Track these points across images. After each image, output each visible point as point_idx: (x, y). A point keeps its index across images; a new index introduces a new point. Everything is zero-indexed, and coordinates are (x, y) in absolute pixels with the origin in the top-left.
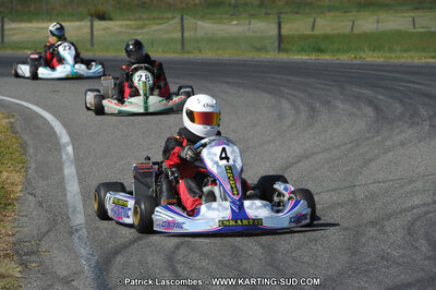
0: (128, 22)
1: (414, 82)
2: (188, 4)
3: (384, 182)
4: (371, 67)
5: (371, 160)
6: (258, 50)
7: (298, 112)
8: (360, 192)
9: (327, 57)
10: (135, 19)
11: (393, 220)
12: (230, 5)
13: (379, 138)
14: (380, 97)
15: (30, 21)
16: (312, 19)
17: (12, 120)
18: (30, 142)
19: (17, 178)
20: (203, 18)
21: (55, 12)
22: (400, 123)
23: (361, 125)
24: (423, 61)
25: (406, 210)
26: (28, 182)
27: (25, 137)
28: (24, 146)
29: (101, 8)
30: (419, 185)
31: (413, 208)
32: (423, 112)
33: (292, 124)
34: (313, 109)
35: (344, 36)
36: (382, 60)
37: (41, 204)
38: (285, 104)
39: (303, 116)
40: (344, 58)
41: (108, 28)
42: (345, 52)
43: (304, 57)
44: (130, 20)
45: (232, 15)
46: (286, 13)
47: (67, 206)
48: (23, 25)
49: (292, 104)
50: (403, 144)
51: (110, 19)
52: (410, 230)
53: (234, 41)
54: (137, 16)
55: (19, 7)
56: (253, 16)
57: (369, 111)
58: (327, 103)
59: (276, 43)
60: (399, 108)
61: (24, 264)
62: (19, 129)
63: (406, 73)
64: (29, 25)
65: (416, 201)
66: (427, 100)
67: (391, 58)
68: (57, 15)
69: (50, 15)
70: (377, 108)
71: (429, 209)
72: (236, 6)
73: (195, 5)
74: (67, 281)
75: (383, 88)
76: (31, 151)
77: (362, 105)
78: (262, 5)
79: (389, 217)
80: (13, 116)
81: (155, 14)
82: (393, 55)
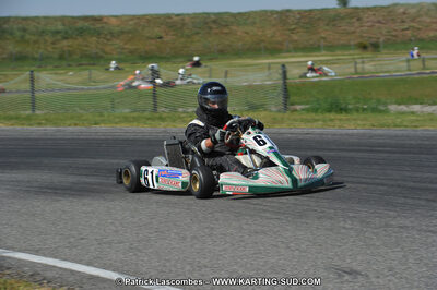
12: (35, 59)
45: (40, 67)
72: (41, 60)
73: (4, 59)
78: (61, 57)
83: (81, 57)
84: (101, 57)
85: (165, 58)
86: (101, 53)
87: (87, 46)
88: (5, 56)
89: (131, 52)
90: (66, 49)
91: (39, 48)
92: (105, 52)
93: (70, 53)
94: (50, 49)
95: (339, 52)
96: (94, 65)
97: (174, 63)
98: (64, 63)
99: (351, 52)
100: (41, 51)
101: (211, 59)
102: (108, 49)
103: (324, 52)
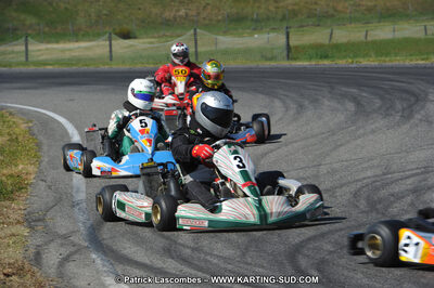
0: (153, 40)
1: (398, 81)
2: (211, 20)
3: (346, 161)
4: (365, 69)
5: (341, 145)
6: (267, 59)
7: (287, 109)
8: (323, 170)
9: (326, 62)
10: (159, 37)
11: (344, 188)
12: (252, 20)
13: (353, 128)
14: (364, 94)
15: (57, 42)
16: (329, 31)
17: (31, 125)
18: (45, 141)
19: (31, 169)
20: (225, 33)
21: (82, 33)
22: (375, 115)
23: (341, 117)
24: (414, 62)
25: (357, 181)
26: (40, 171)
27: (41, 138)
28: (39, 145)
29: (126, 27)
30: (375, 162)
31: (364, 178)
32: (399, 106)
33: (281, 119)
34: (301, 107)
35: (353, 44)
36: (376, 63)
37: (50, 187)
38: (277, 103)
39: (292, 112)
40: (342, 63)
41: (131, 46)
42: (345, 57)
43: (306, 63)
44: (155, 37)
45: (255, 29)
46: (308, 25)
47: (72, 188)
48: (49, 46)
49: (284, 102)
50: (373, 132)
51: (135, 38)
52: (356, 195)
53: (247, 52)
54: (161, 33)
55: (47, 29)
56: (274, 29)
57: (351, 106)
58: (315, 101)
59: (285, 53)
60: (378, 102)
61: (31, 227)
62: (36, 132)
63: (394, 73)
64: (55, 46)
65: (369, 173)
66: (404, 96)
67: (385, 61)
68: (83, 35)
69: (77, 35)
70: (358, 104)
71: (378, 179)
73: (219, 21)
74: (65, 237)
75: (368, 87)
76: (45, 148)
77: (347, 101)
79: (341, 186)
80: (31, 122)
81: (178, 32)
82: (387, 59)
84: (333, 16)
85: (407, 16)
86: (331, 11)
87: (316, 3)
88: (220, 18)
89: (369, 10)
90: (290, 8)
91: (259, 7)
92: (336, 11)
93: (294, 14)
94: (272, 8)
98: (285, 25)
100: (262, 11)
102: (340, 7)
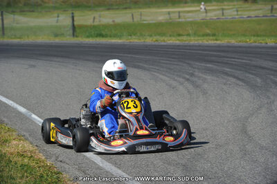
83: (25, 5)
84: (40, 5)
85: (89, 7)
86: (40, 2)
92: (43, 2)
95: (226, 3)
96: (33, 11)
97: (96, 11)
98: (10, 9)
99: (235, 3)
101: (126, 8)
103: (214, 3)
